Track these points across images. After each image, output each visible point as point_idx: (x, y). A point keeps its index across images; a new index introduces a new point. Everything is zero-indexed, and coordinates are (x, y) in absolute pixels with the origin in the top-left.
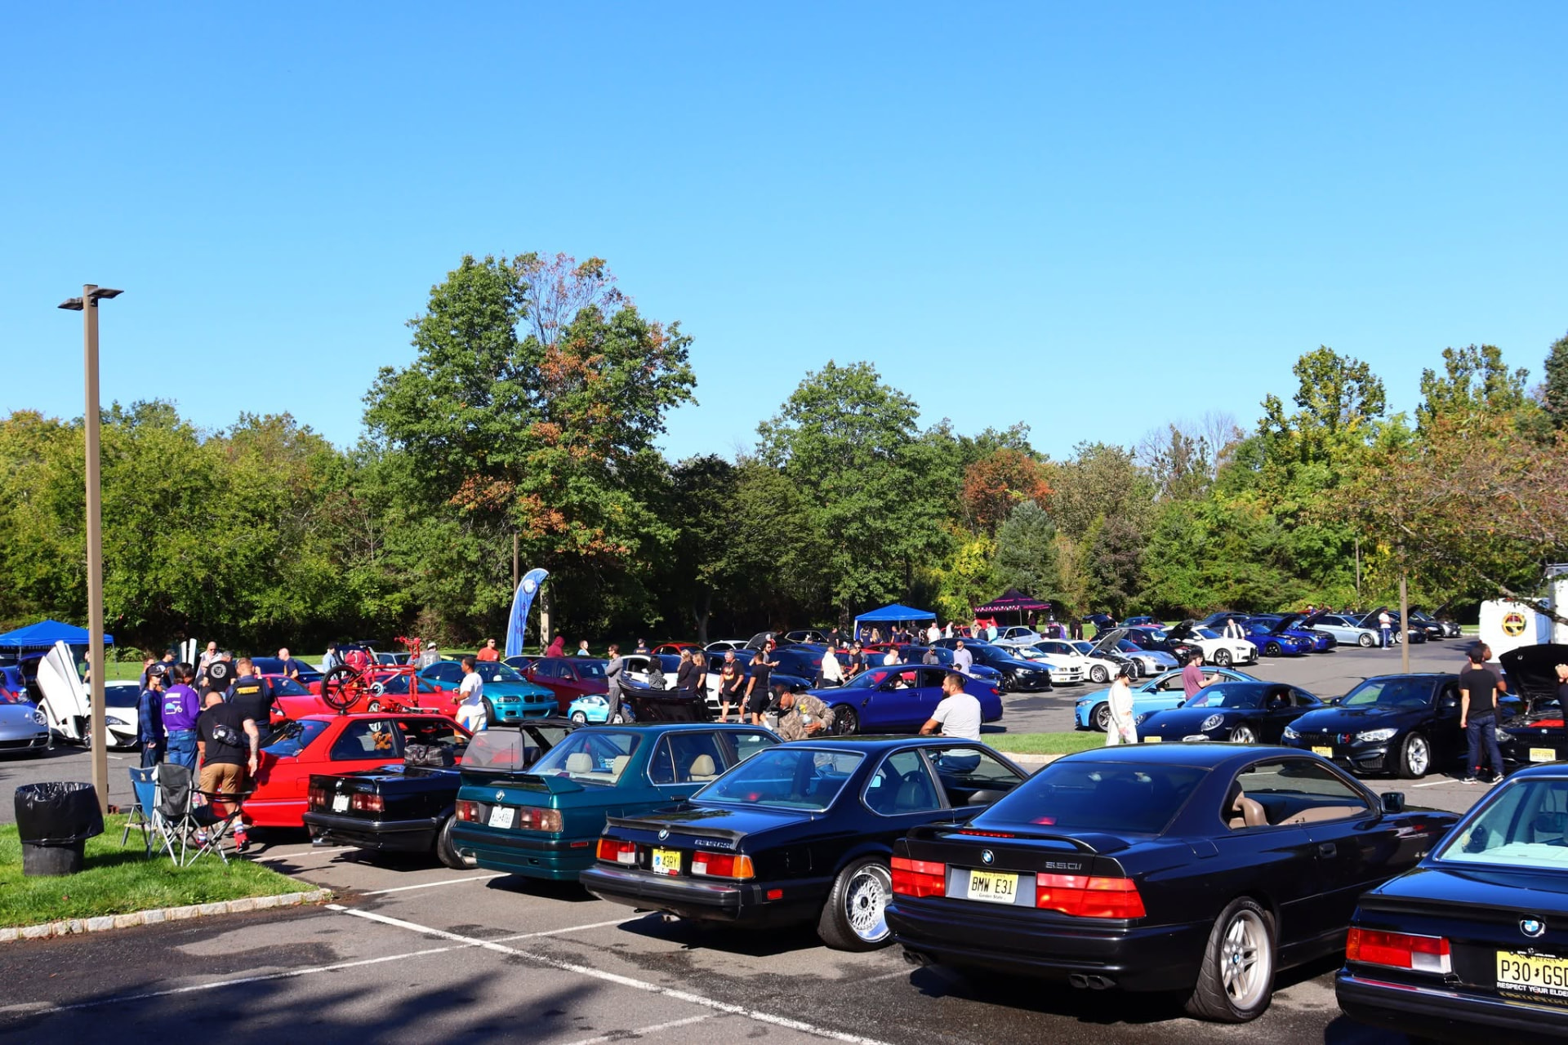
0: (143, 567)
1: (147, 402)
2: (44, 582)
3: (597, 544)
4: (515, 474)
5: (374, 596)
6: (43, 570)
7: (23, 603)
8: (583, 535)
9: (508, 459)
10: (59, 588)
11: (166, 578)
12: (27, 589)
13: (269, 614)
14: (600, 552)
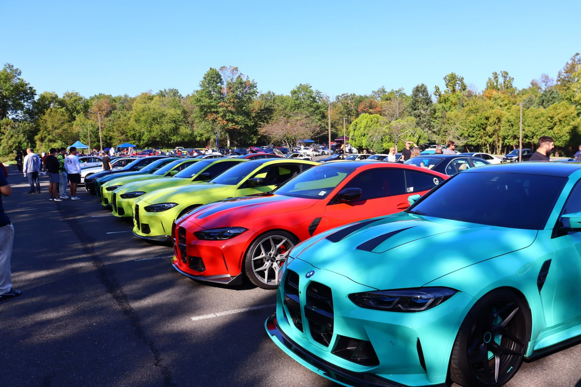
0: (150, 132)
1: (171, 89)
2: (133, 135)
3: (234, 127)
4: (217, 112)
5: (199, 136)
6: (133, 132)
7: (130, 139)
8: (230, 125)
9: (215, 110)
10: (136, 136)
11: (153, 134)
12: (131, 136)
13: (174, 141)
14: (234, 128)
